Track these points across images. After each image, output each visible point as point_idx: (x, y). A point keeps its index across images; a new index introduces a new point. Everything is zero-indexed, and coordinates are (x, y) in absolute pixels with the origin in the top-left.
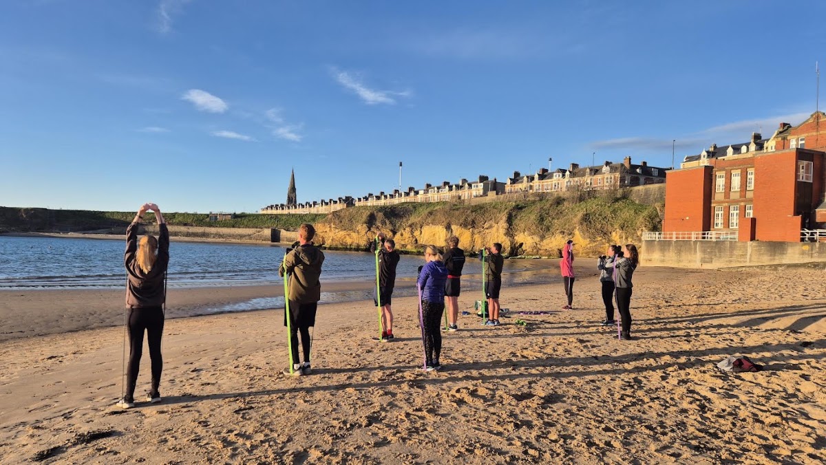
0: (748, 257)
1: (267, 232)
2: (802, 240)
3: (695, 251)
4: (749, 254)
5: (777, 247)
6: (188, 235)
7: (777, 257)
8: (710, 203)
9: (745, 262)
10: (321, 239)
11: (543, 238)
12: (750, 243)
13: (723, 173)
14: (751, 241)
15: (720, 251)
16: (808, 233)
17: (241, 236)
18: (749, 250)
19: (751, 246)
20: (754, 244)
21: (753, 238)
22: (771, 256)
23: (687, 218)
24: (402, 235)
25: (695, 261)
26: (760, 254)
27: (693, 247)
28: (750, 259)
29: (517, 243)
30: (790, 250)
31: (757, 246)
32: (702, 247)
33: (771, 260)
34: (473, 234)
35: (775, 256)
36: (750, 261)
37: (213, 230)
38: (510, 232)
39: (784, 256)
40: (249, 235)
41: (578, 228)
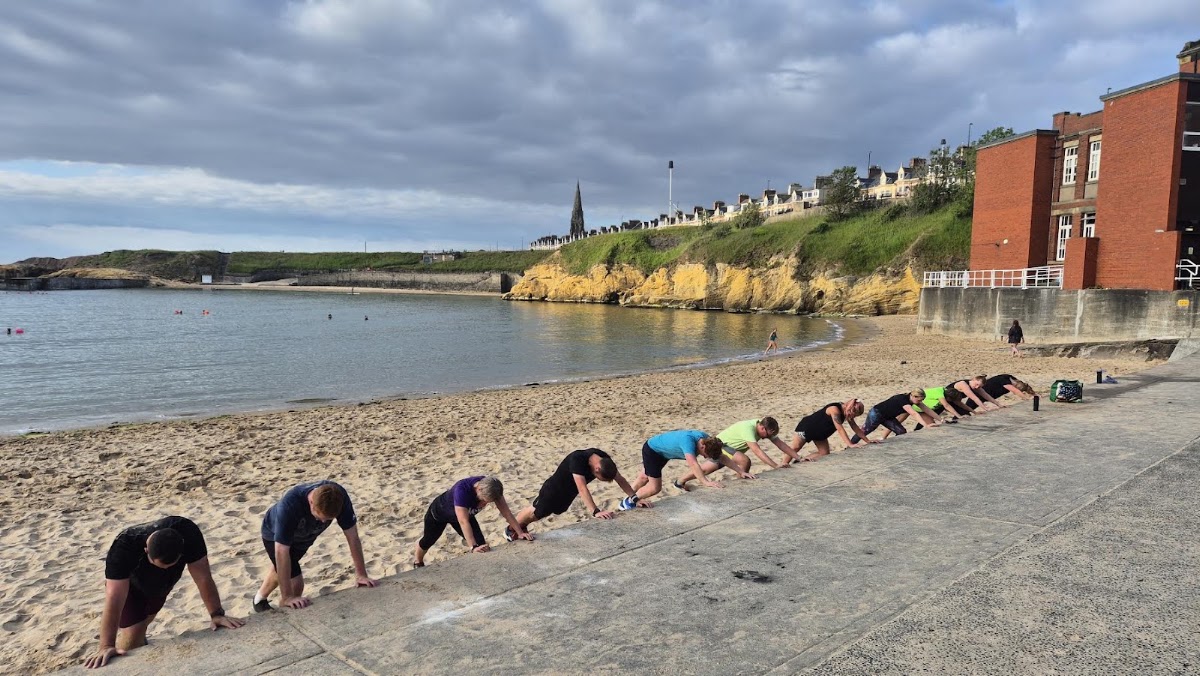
0: (1078, 322)
1: (496, 279)
2: (1180, 285)
3: (994, 310)
4: (1078, 316)
5: (1129, 302)
6: (393, 285)
7: (1128, 325)
8: (1049, 208)
9: (1071, 333)
10: (543, 289)
11: (852, 283)
12: (1081, 293)
13: (1075, 144)
14: (1084, 288)
15: (1031, 311)
16: (1193, 269)
17: (462, 286)
18: (1080, 307)
19: (1083, 298)
20: (1088, 295)
21: (1089, 281)
22: (1117, 320)
23: (1006, 241)
24: (654, 280)
25: (992, 331)
26: (1098, 317)
27: (990, 301)
28: (1080, 326)
29: (813, 290)
30: (1153, 309)
31: (1093, 301)
32: (1003, 301)
33: (1116, 330)
34: (751, 276)
35: (1124, 321)
36: (1081, 331)
37: (425, 277)
38: (802, 275)
39: (1142, 322)
40: (472, 284)
41: (910, 263)
